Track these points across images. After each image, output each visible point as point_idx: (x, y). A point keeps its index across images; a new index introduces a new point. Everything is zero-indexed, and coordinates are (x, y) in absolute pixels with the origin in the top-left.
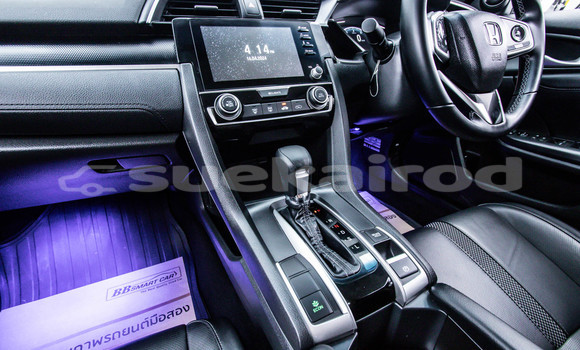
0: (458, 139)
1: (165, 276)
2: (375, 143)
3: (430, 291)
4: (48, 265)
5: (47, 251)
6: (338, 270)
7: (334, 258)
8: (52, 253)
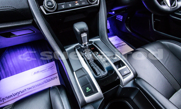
0: (153, 14)
1: (49, 67)
2: (120, 18)
3: (134, 80)
4: (12, 66)
5: (11, 62)
6: (98, 74)
7: (97, 69)
8: (12, 62)
